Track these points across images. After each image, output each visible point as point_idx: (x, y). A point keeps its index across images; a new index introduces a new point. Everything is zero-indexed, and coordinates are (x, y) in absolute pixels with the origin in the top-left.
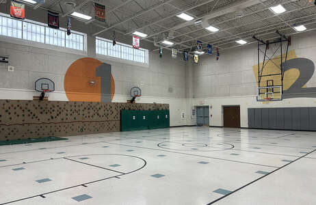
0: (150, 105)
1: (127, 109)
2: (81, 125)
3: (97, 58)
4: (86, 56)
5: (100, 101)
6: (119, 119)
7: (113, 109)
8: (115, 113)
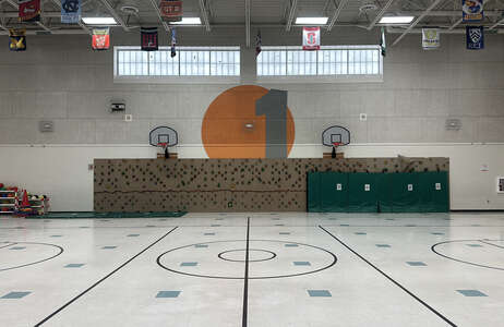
0: (386, 161)
1: (323, 169)
2: (229, 196)
3: (259, 83)
4: (238, 83)
5: (263, 156)
6: (303, 187)
7: (291, 170)
8: (295, 176)
